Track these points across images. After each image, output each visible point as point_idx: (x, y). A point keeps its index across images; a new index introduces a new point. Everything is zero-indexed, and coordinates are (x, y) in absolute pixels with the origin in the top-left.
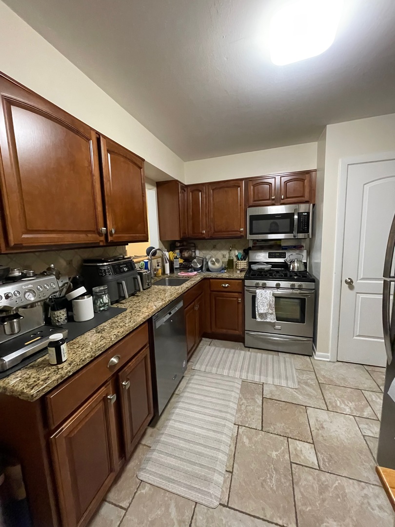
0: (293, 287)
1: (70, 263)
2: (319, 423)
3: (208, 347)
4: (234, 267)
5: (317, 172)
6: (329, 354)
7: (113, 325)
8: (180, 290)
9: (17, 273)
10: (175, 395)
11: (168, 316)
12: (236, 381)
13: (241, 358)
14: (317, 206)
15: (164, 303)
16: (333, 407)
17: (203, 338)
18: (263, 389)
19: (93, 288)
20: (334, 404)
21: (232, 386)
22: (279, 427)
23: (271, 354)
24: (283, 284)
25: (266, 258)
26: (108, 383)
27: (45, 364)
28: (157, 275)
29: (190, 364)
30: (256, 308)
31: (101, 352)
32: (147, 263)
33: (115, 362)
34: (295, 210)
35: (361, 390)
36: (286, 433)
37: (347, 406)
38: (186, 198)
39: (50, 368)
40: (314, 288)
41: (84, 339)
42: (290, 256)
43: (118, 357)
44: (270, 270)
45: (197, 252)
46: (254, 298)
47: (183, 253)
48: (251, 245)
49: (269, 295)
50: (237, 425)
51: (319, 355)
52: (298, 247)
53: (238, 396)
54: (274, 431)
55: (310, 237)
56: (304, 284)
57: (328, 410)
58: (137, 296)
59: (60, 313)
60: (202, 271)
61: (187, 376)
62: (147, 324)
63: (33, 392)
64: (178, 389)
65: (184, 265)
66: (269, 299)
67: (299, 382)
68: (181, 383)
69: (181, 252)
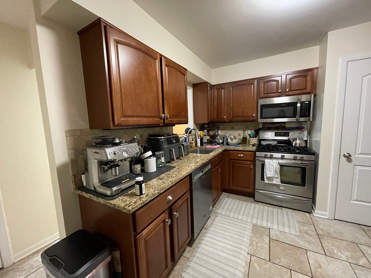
0: (295, 159)
1: (141, 137)
2: (318, 263)
3: (227, 199)
4: (247, 143)
5: (319, 69)
6: (327, 213)
7: (169, 175)
8: (209, 157)
9: (117, 141)
10: (204, 228)
11: (201, 174)
12: (248, 224)
13: (252, 209)
14: (318, 96)
15: (199, 164)
16: (330, 253)
17: (223, 193)
18: (270, 232)
19: (156, 153)
20: (332, 252)
21: (246, 227)
22: (284, 261)
23: (276, 208)
24: (287, 156)
25: (273, 136)
26: (166, 212)
27: (133, 194)
28: (192, 147)
29: (214, 209)
30: (265, 173)
31: (163, 191)
32: (186, 138)
33: (170, 199)
34: (299, 99)
35: (357, 244)
36: (289, 267)
37: (344, 254)
38: (213, 95)
39: (136, 197)
40: (313, 159)
41: (153, 183)
42: (292, 135)
43: (172, 196)
44: (276, 145)
45: (220, 132)
46: (263, 165)
47: (209, 132)
48: (261, 126)
49: (275, 164)
50: (250, 254)
51: (318, 213)
52: (300, 128)
53: (250, 235)
54: (279, 263)
55: (311, 120)
56: (305, 157)
57: (326, 255)
58: (181, 159)
59: (138, 166)
60: (223, 145)
61: (212, 217)
62: (188, 177)
63: (130, 208)
64: (206, 224)
65: (210, 141)
66: (275, 167)
67: (299, 231)
68: (209, 220)
69: (208, 131)
